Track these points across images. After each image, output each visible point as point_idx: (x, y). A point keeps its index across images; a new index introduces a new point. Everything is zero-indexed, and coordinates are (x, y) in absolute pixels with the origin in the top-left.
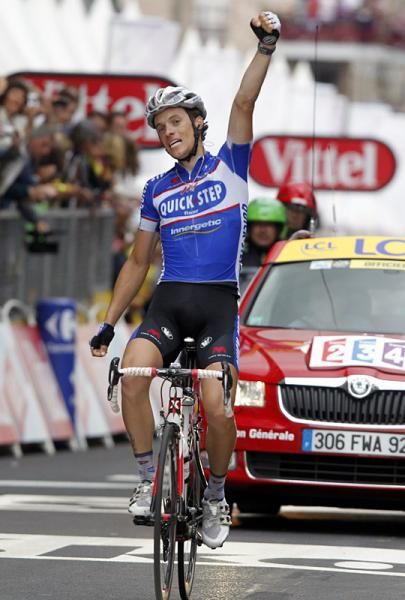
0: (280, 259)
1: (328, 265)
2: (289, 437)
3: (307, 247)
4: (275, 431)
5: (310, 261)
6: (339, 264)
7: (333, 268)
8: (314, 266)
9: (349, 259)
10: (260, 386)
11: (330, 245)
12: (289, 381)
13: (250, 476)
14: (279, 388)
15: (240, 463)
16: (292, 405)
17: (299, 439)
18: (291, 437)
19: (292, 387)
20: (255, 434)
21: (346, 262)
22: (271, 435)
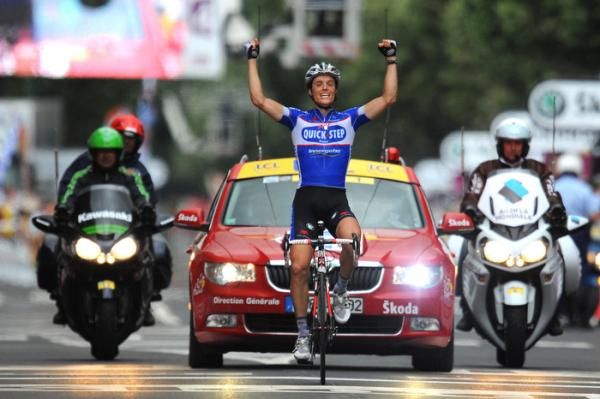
0: (240, 176)
1: (276, 179)
2: (276, 302)
3: (258, 167)
4: (265, 298)
5: (262, 177)
6: (284, 179)
7: (280, 182)
8: (265, 181)
9: (291, 175)
10: (251, 267)
11: (275, 165)
12: (273, 263)
13: (248, 331)
14: (266, 268)
15: (239, 322)
16: (277, 279)
17: (283, 304)
18: (277, 302)
19: (276, 267)
20: (250, 301)
21: (289, 178)
22: (262, 302)
